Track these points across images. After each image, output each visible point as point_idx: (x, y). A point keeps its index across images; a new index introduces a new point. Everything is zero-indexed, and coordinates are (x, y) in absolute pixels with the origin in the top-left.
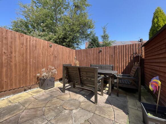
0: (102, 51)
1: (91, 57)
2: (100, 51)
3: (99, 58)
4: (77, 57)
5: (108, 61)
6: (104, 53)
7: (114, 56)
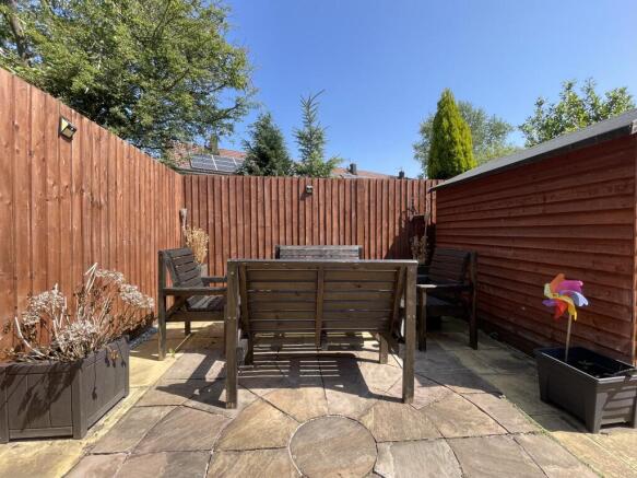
0: (315, 193)
1: (268, 214)
2: (307, 193)
3: (301, 217)
4: (196, 211)
5: (335, 233)
6: (321, 202)
7: (353, 215)
